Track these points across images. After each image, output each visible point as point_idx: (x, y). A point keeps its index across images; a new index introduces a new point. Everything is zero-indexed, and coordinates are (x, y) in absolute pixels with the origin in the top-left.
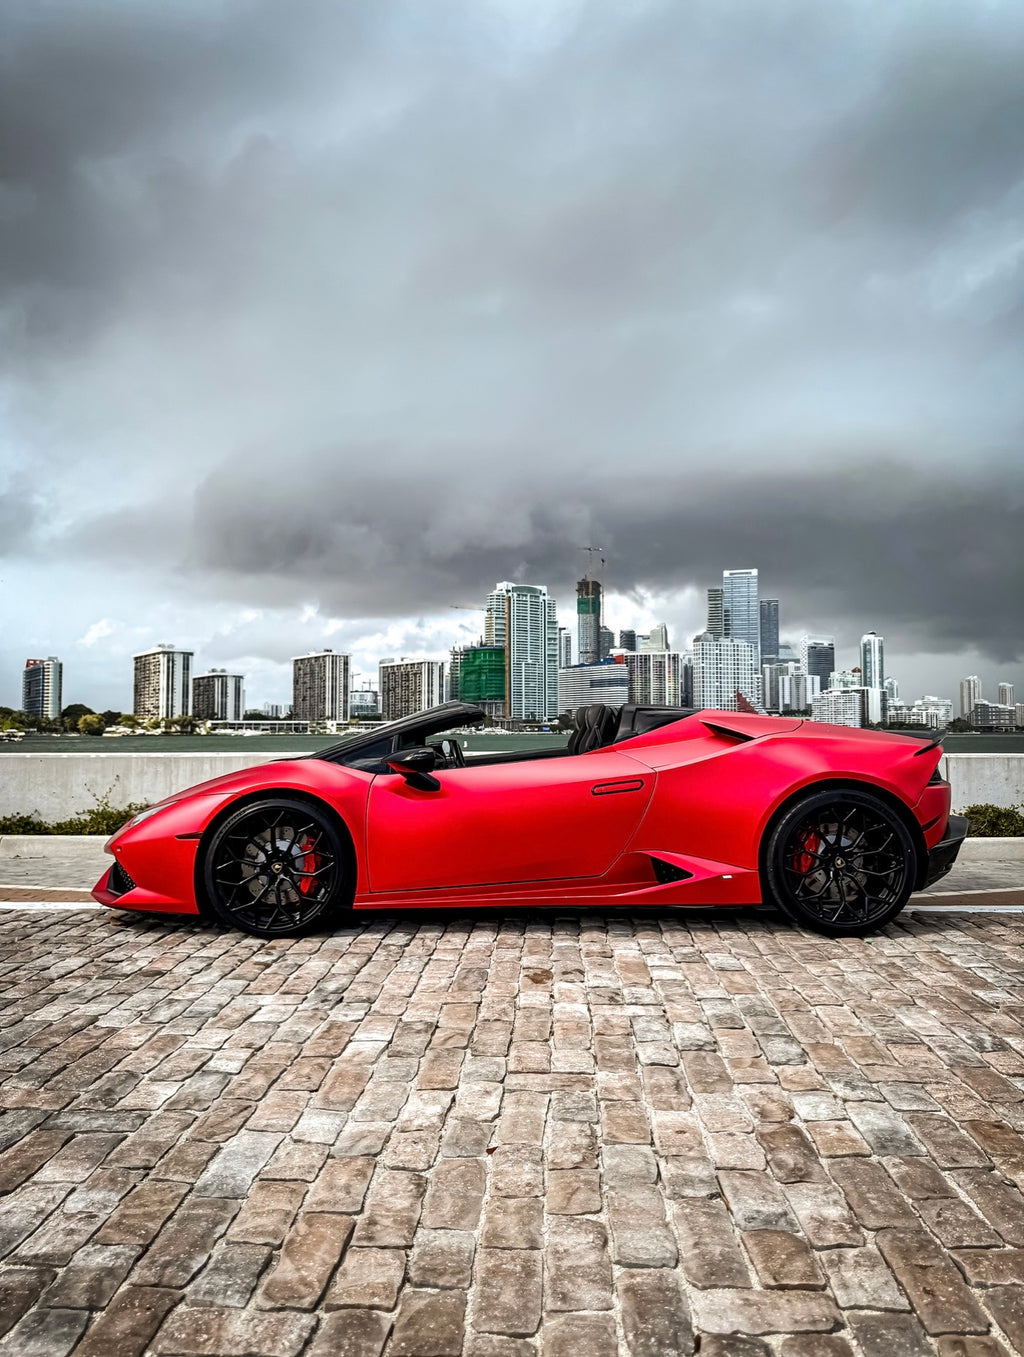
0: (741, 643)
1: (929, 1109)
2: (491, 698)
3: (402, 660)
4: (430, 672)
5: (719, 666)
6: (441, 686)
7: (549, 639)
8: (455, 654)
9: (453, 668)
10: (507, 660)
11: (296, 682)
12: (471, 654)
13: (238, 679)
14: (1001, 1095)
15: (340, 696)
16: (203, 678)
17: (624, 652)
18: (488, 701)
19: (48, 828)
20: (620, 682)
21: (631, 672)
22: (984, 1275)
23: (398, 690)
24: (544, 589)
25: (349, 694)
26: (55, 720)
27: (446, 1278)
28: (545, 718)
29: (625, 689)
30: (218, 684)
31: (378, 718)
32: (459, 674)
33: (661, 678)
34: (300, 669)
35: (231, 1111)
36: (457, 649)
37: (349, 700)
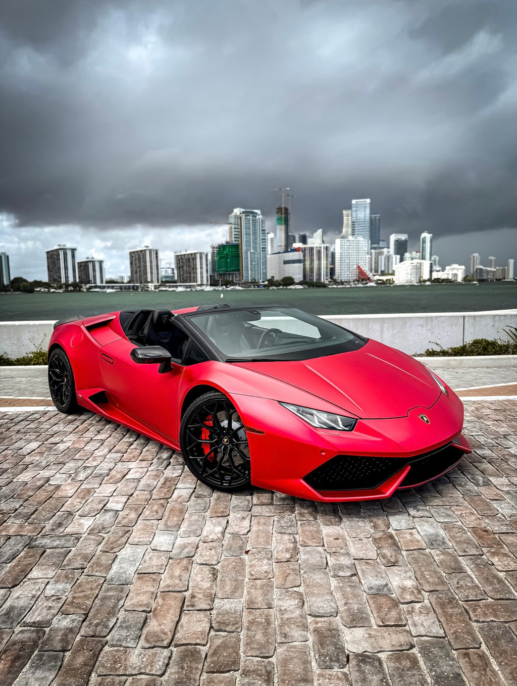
0: (361, 239)
1: (453, 521)
2: (233, 271)
3: (186, 251)
4: (201, 258)
5: (349, 251)
6: (207, 265)
7: (262, 239)
8: (213, 248)
9: (213, 253)
10: (240, 251)
11: (131, 264)
12: (221, 248)
13: (101, 262)
14: (486, 512)
15: (155, 271)
16: (83, 262)
17: (300, 245)
18: (231, 273)
19: (12, 361)
20: (299, 261)
21: (304, 256)
22: (479, 616)
23: (185, 267)
24: (258, 212)
25: (160, 270)
26: (8, 285)
27: (230, 627)
28: (261, 281)
29: (301, 265)
30: (90, 266)
31: (175, 282)
32: (216, 259)
33: (319, 259)
34: (132, 257)
35: (120, 534)
36: (214, 246)
37: (160, 273)
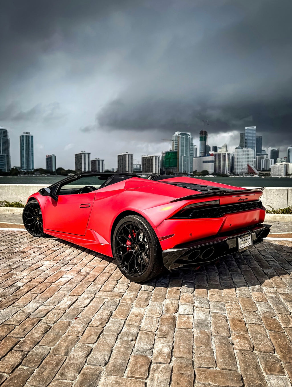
0: (250, 149)
1: (222, 312)
2: (173, 166)
3: (148, 155)
4: (156, 159)
5: (243, 156)
6: (159, 163)
7: (191, 149)
8: (163, 153)
9: (163, 157)
10: (178, 155)
11: (118, 161)
12: (167, 153)
13: (103, 161)
15: (130, 166)
16: (93, 161)
17: (213, 152)
18: (172, 167)
20: (212, 162)
21: (215, 159)
22: (201, 379)
23: (147, 164)
24: (189, 133)
25: (133, 165)
26: (54, 172)
27: (32, 364)
28: (189, 172)
29: (213, 164)
30: (97, 162)
31: (141, 172)
32: (164, 159)
33: (224, 160)
34: (119, 158)
36: (163, 152)
37: (133, 167)
